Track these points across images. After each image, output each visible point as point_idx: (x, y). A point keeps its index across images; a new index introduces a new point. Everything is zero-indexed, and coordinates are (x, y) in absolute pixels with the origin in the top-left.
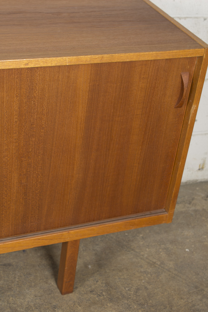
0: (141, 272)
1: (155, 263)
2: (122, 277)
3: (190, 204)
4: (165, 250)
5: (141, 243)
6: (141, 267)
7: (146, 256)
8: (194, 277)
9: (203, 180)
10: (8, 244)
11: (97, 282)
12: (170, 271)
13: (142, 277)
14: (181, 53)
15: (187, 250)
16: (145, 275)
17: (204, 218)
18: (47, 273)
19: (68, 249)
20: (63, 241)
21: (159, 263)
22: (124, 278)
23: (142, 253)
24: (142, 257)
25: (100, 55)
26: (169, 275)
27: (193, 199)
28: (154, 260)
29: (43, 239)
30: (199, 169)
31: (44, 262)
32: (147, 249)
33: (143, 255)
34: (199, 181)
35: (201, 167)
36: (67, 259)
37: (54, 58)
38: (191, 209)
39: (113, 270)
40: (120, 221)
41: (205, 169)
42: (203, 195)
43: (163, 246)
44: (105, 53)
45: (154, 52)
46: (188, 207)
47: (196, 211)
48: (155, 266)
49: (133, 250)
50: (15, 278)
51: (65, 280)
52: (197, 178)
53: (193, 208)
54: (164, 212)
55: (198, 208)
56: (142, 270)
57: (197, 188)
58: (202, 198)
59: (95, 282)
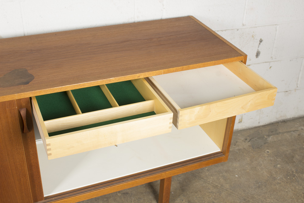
0: (209, 192)
1: (217, 186)
2: (198, 197)
3: (235, 145)
4: (223, 177)
5: (207, 174)
6: (209, 189)
7: (211, 181)
8: (243, 193)
9: (242, 129)
10: (129, 183)
11: (183, 200)
12: (227, 191)
13: (210, 196)
14: (230, 60)
15: (236, 176)
16: (212, 194)
17: (245, 154)
18: (151, 197)
19: (165, 182)
20: (162, 178)
21: (220, 186)
22: (199, 197)
23: (208, 180)
24: (208, 182)
25: (181, 67)
26: (227, 193)
27: (237, 142)
28: (217, 184)
29: (150, 178)
30: (239, 122)
31: (148, 190)
32: (211, 177)
33: (209, 181)
34: (239, 130)
35: (240, 121)
36: (164, 189)
37: (155, 72)
38: (236, 149)
39: (192, 192)
40: (196, 163)
41: (242, 122)
42: (243, 139)
43: (221, 174)
44: (184, 65)
45: (213, 62)
46: (234, 148)
47: (239, 150)
48: (218, 188)
49: (202, 178)
50: (132, 201)
52: (238, 128)
53: (237, 148)
54: (222, 155)
55: (241, 147)
56: (210, 191)
57: (239, 135)
58: (242, 140)
59: (181, 201)
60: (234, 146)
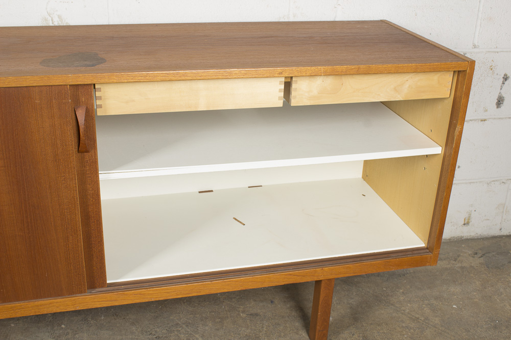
0: (402, 327)
1: (418, 318)
2: (381, 331)
4: (429, 306)
5: (402, 298)
6: (402, 321)
7: (408, 311)
8: (464, 334)
11: (353, 335)
12: (436, 327)
13: (404, 332)
14: (443, 66)
15: (454, 306)
16: (407, 330)
17: (472, 275)
18: (298, 324)
19: (322, 291)
20: (316, 279)
21: (423, 319)
22: (384, 333)
23: (403, 308)
24: (403, 312)
25: (356, 66)
26: (435, 331)
27: (459, 256)
28: (417, 316)
29: (295, 275)
30: (464, 224)
31: (294, 313)
32: (409, 305)
33: (404, 310)
35: (466, 221)
36: (320, 303)
38: (456, 266)
39: (371, 324)
41: (470, 224)
42: (470, 253)
43: (426, 302)
44: (362, 64)
45: (413, 65)
46: (453, 264)
47: (462, 268)
48: (419, 322)
49: (392, 305)
50: (263, 327)
51: (318, 327)
53: (460, 265)
55: (465, 264)
56: (404, 325)
57: (463, 246)
58: (469, 255)
59: (351, 335)
60: (454, 262)
